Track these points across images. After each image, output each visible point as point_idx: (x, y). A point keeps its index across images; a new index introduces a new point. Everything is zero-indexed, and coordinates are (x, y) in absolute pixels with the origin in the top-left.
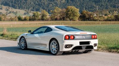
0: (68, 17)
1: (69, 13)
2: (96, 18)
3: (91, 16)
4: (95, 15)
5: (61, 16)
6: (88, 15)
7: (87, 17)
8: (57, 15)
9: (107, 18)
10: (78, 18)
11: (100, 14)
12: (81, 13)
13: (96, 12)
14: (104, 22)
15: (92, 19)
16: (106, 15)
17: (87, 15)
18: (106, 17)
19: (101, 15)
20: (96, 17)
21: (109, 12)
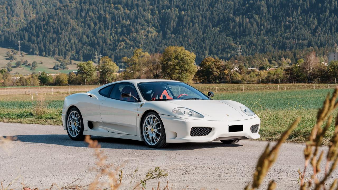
0: (168, 74)
1: (170, 63)
2: (239, 77)
3: (226, 72)
4: (236, 68)
5: (151, 71)
6: (218, 68)
7: (215, 73)
8: (139, 71)
9: (266, 75)
10: (193, 76)
11: (247, 65)
12: (201, 65)
13: (237, 61)
14: (261, 85)
15: (229, 78)
16: (262, 68)
17: (215, 69)
18: (264, 74)
19: (250, 69)
20: (238, 74)
21: (270, 62)
